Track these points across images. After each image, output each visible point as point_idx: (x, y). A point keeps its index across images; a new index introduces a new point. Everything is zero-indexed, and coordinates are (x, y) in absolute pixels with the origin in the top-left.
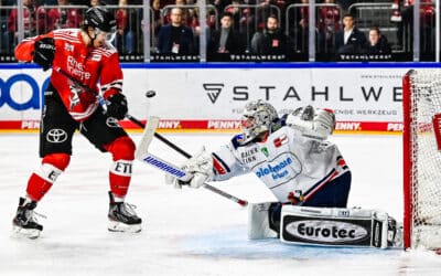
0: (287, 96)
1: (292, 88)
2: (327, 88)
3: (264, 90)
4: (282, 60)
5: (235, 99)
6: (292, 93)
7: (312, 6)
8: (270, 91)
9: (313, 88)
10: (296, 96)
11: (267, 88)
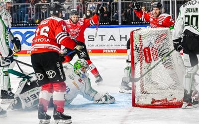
0: (110, 39)
1: (112, 36)
2: (126, 36)
3: (101, 37)
4: (108, 25)
5: (89, 41)
6: (112, 38)
7: (120, 2)
8: (103, 37)
9: (121, 36)
10: (114, 39)
11: (102, 36)
